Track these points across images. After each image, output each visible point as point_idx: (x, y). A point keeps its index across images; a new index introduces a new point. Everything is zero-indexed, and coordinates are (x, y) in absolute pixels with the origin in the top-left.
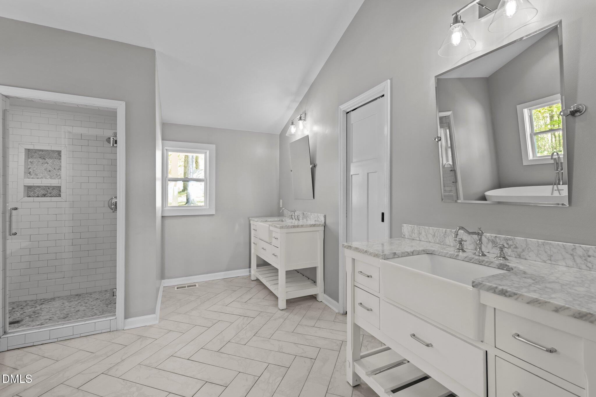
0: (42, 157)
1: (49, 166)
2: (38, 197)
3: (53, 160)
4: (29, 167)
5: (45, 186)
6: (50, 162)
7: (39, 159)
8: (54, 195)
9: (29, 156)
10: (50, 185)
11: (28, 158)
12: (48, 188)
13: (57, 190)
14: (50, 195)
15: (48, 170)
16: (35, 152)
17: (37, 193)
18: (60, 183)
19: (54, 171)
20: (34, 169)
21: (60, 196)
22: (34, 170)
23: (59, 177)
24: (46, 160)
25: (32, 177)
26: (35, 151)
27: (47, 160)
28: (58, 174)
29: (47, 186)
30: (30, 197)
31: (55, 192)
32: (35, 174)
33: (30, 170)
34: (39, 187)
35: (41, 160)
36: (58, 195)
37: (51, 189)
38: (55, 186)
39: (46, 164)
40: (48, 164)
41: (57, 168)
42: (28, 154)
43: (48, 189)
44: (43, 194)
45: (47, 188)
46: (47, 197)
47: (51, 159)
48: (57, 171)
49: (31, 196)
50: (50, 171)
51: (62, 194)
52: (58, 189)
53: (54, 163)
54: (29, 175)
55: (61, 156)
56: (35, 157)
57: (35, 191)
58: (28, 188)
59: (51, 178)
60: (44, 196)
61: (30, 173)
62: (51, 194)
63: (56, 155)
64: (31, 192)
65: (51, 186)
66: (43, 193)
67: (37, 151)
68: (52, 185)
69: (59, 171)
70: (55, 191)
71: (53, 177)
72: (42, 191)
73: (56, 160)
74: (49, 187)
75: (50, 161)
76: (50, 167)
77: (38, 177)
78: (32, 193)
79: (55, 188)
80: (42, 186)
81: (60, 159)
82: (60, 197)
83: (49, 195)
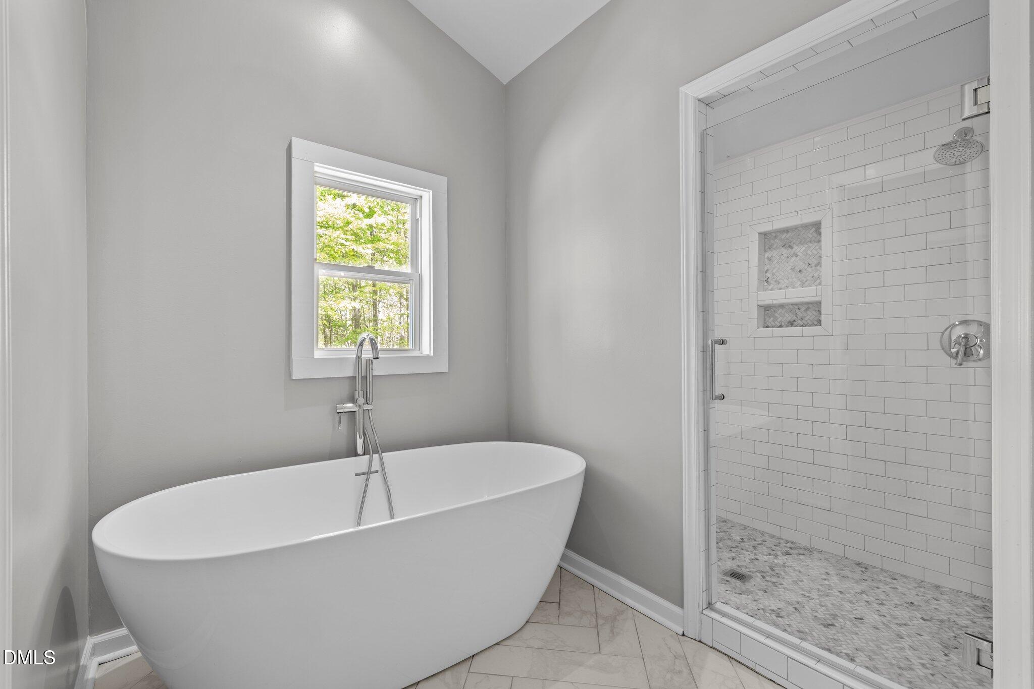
0: (787, 245)
1: (800, 260)
2: (781, 326)
3: (807, 246)
4: (766, 269)
5: (792, 305)
6: (802, 251)
7: (783, 249)
8: (809, 321)
9: (766, 248)
10: (799, 300)
11: (765, 251)
12: (798, 308)
13: (814, 312)
14: (801, 323)
15: (797, 269)
16: (776, 237)
17: (779, 320)
18: (819, 294)
19: (809, 269)
20: (774, 271)
21: (819, 323)
22: (773, 274)
23: (818, 281)
24: (794, 249)
25: (770, 288)
26: (774, 235)
27: (795, 247)
28: (816, 275)
29: (796, 304)
30: (767, 327)
31: (810, 316)
32: (776, 281)
33: (768, 275)
34: (782, 306)
35: (785, 251)
36: (816, 323)
37: (803, 309)
38: (811, 303)
39: (794, 258)
40: (797, 256)
41: (814, 261)
42: (765, 242)
43: (797, 311)
44: (789, 322)
45: (796, 307)
46: (796, 326)
47: (802, 244)
48: (813, 268)
49: (770, 325)
50: (800, 271)
51: (823, 318)
52: (817, 309)
53: (809, 252)
54: (766, 284)
55: (820, 234)
56: (774, 247)
57: (776, 315)
58: (765, 310)
59: (802, 285)
60: (791, 324)
61: (767, 281)
62: (803, 321)
63: (811, 233)
64: (770, 318)
65: (802, 304)
66: (789, 318)
67: (778, 234)
68: (806, 300)
69: (818, 267)
70: (811, 314)
71: (807, 284)
72: (787, 315)
73: (811, 245)
74: (798, 305)
75: (799, 249)
76: (802, 263)
77: (780, 286)
78: (772, 319)
79: (810, 306)
80: (788, 305)
81: (819, 241)
82: (821, 325)
83: (799, 322)
